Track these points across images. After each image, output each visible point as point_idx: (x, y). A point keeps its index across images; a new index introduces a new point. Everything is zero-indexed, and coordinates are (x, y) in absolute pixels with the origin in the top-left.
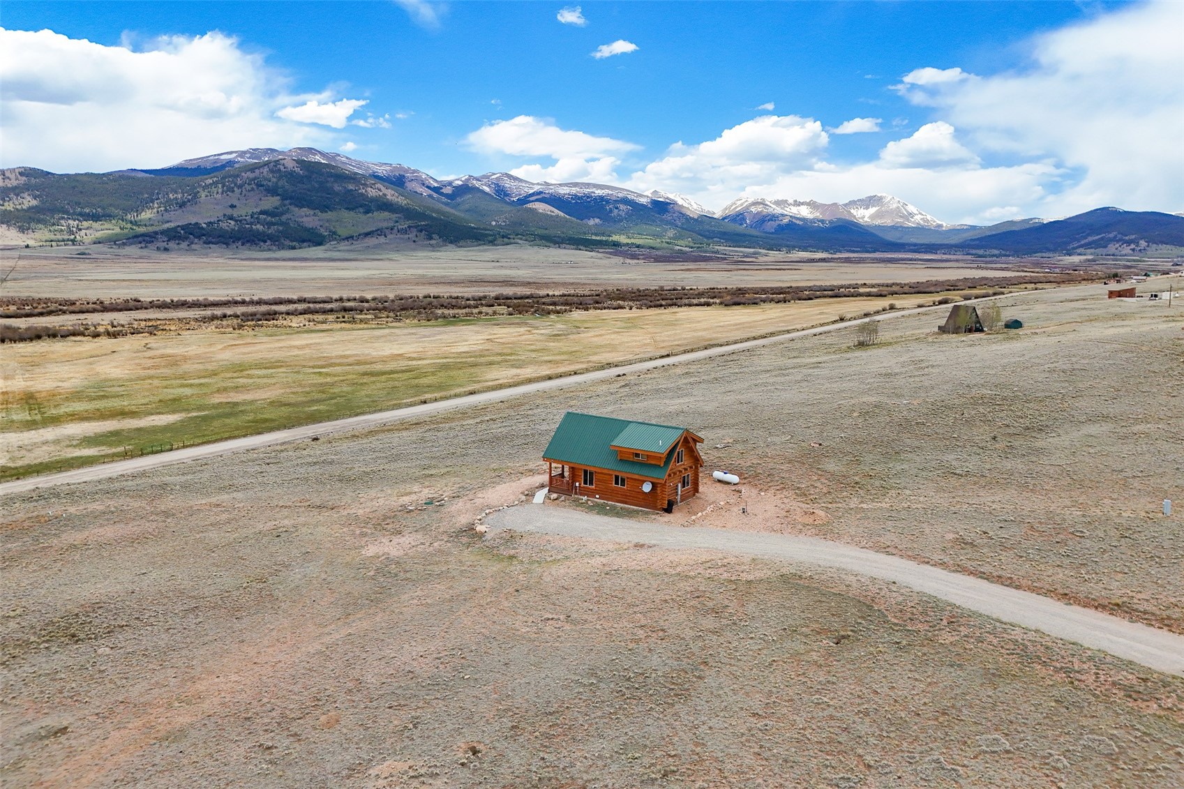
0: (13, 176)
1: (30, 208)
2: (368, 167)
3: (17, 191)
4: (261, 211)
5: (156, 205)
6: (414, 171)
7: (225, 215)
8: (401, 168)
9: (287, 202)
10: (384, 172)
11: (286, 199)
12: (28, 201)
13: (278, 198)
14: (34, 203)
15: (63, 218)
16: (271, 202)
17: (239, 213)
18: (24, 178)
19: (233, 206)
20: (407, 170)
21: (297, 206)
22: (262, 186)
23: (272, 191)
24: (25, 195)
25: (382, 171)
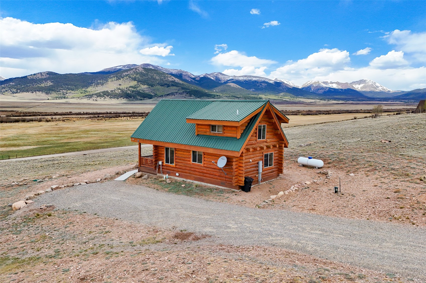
0: (44, 75)
1: (50, 86)
2: (169, 71)
3: (46, 80)
4: (130, 86)
5: (93, 85)
6: (186, 72)
7: (117, 88)
8: (181, 71)
9: (139, 83)
10: (175, 73)
11: (139, 82)
12: (49, 83)
13: (136, 81)
14: (51, 84)
15: (61, 89)
16: (135, 83)
17: (122, 87)
18: (48, 75)
19: (120, 85)
20: (183, 72)
21: (142, 84)
22: (131, 77)
23: (135, 79)
24: (48, 81)
25: (174, 72)
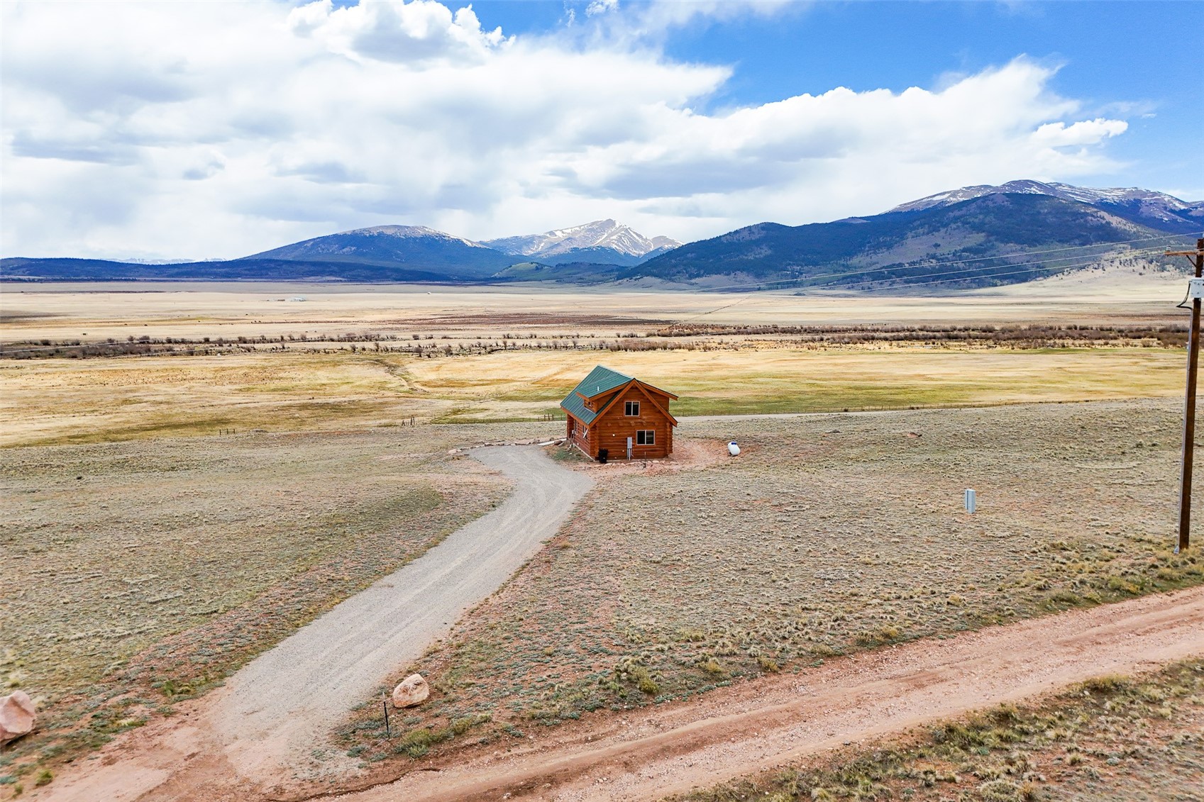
0: (755, 231)
1: (766, 257)
2: (1095, 194)
3: (758, 243)
4: (964, 248)
5: (867, 249)
6: (1154, 194)
7: (928, 254)
8: (1138, 191)
9: (992, 238)
10: (1116, 198)
11: (992, 235)
12: (765, 251)
13: (983, 234)
14: (769, 252)
15: (789, 264)
16: (977, 239)
17: (942, 252)
18: (764, 232)
19: (937, 246)
20: (1145, 194)
21: (1002, 242)
22: (969, 223)
23: (978, 228)
24: (763, 247)
25: (1112, 197)
